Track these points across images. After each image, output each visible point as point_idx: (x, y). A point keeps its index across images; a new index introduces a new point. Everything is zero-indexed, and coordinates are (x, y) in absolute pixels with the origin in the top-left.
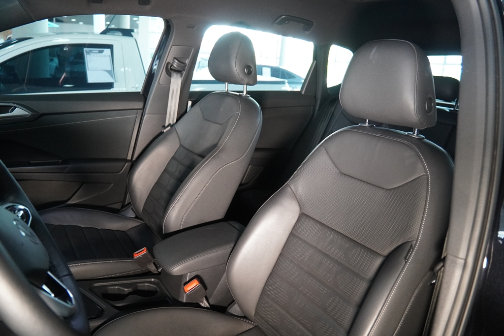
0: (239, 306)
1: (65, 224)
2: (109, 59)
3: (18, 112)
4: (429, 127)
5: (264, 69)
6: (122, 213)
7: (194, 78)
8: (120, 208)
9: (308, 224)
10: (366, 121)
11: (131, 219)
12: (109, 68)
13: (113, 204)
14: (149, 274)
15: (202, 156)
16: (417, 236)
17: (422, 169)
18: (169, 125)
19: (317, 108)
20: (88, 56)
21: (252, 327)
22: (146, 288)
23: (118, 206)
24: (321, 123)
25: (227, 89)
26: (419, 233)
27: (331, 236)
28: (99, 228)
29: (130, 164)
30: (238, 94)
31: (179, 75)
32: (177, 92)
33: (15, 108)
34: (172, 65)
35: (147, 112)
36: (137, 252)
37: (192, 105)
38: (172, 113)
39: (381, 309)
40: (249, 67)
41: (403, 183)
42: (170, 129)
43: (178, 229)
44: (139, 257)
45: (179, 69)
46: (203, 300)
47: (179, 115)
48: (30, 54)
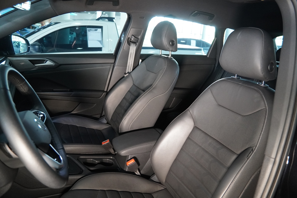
0: (157, 176)
1: (69, 124)
2: (100, 34)
3: (49, 63)
4: (271, 80)
5: (192, 41)
6: (100, 120)
7: (143, 46)
8: (99, 117)
9: (198, 133)
10: (235, 75)
11: (104, 124)
12: (100, 39)
13: (95, 115)
14: (110, 154)
15: (144, 91)
16: (256, 144)
17: (263, 105)
18: (128, 73)
19: (216, 66)
20: (89, 32)
21: (163, 188)
22: (107, 162)
23: (98, 116)
24: (218, 75)
25: (161, 53)
26: (258, 143)
27: (210, 141)
28: (87, 128)
29: (106, 93)
30: (166, 56)
31: (134, 45)
32: (133, 54)
33: (47, 61)
34: (131, 39)
35: (116, 65)
36: (104, 142)
37: (142, 62)
38: (130, 66)
39: (231, 184)
40: (173, 41)
41: (252, 113)
42: (128, 75)
43: (127, 131)
44: (105, 144)
45: (135, 41)
46: (137, 171)
47: (134, 67)
48: (58, 32)
